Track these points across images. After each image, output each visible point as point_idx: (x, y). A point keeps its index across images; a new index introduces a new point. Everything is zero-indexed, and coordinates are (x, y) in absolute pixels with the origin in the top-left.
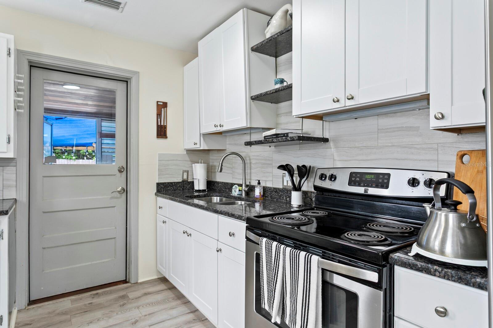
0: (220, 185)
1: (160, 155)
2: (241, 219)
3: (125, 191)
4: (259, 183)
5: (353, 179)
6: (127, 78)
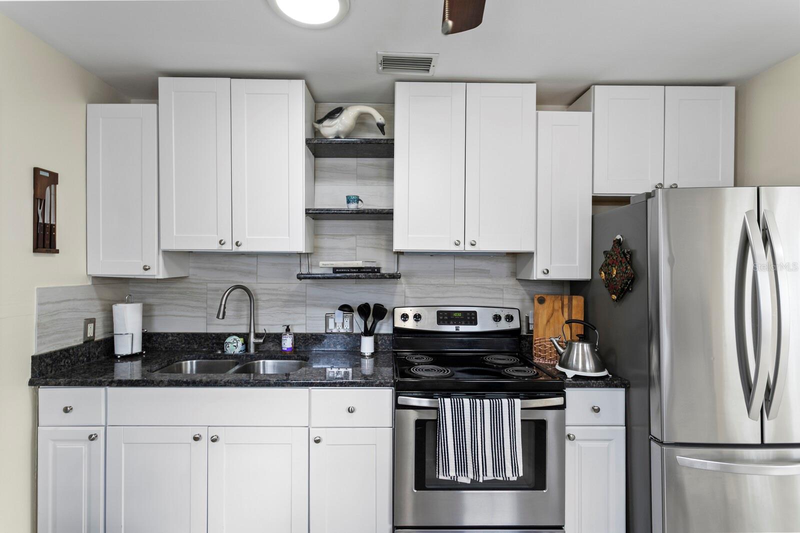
1: (41, 292)
4: (288, 330)
5: (442, 317)
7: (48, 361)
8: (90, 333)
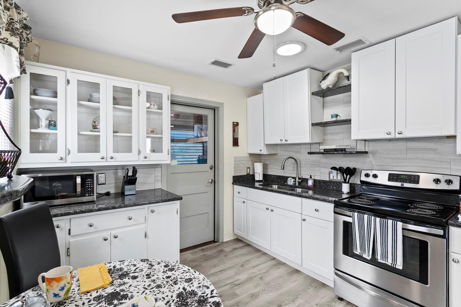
0: (272, 177)
1: (235, 158)
2: (326, 202)
3: (214, 182)
4: (311, 177)
5: (391, 177)
6: (214, 107)
7: (236, 178)
8: (248, 172)
